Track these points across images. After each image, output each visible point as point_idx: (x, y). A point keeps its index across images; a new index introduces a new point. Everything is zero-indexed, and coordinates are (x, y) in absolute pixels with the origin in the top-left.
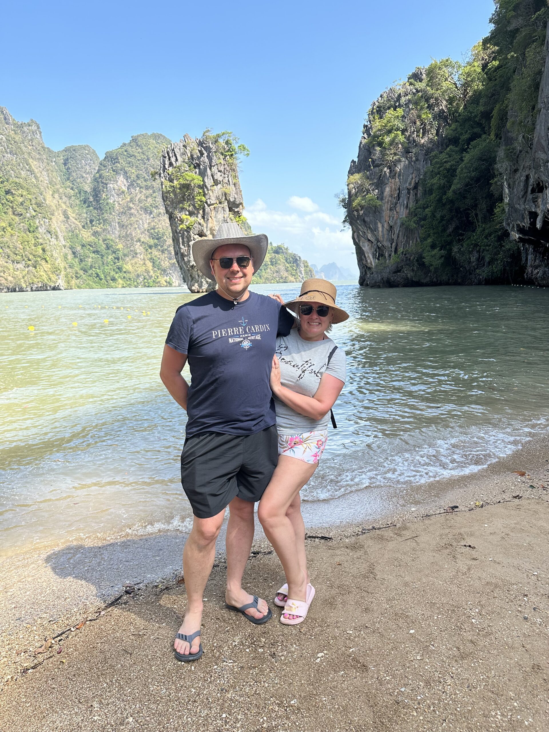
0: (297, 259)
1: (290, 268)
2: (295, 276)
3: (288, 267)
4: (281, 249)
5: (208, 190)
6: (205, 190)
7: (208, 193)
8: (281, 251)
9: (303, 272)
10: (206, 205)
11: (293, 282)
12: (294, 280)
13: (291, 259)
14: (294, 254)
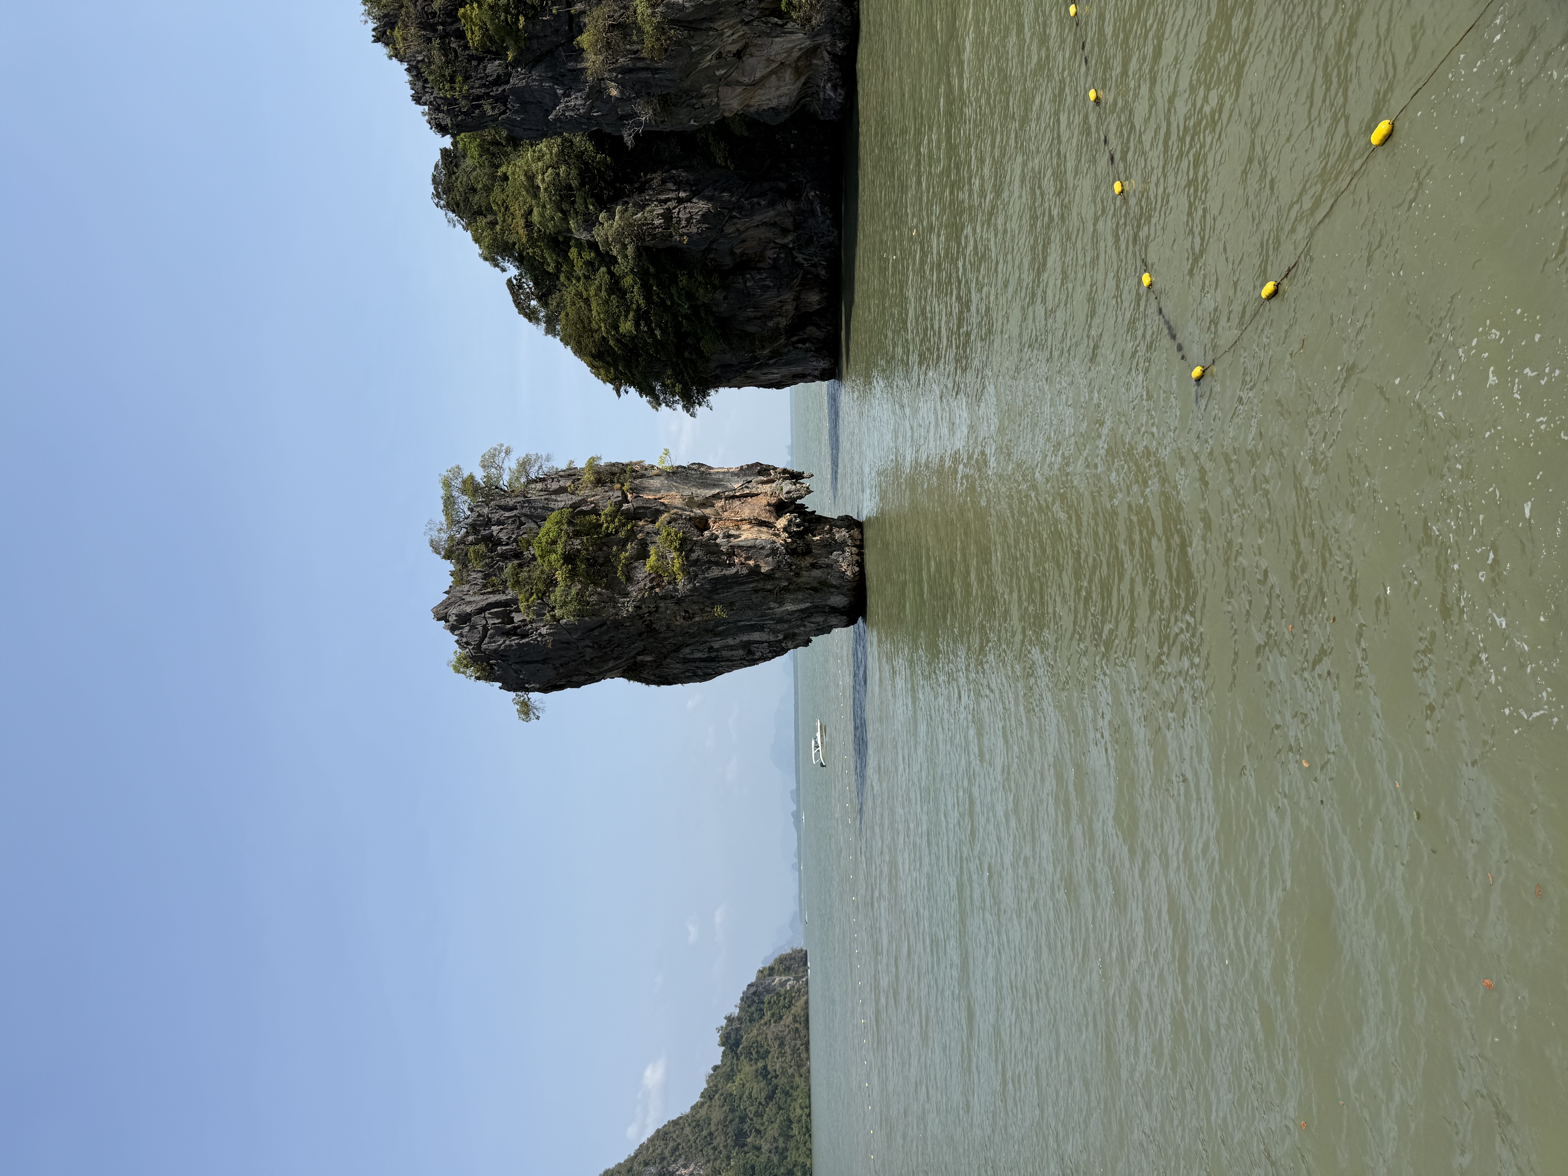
0: (754, 993)
1: (775, 1009)
2: (793, 998)
3: (773, 1015)
4: (729, 1033)
5: (584, 501)
6: (584, 508)
7: (592, 503)
8: (733, 1036)
9: (784, 978)
10: (625, 506)
11: (807, 1002)
12: (804, 999)
13: (753, 1009)
14: (742, 999)
